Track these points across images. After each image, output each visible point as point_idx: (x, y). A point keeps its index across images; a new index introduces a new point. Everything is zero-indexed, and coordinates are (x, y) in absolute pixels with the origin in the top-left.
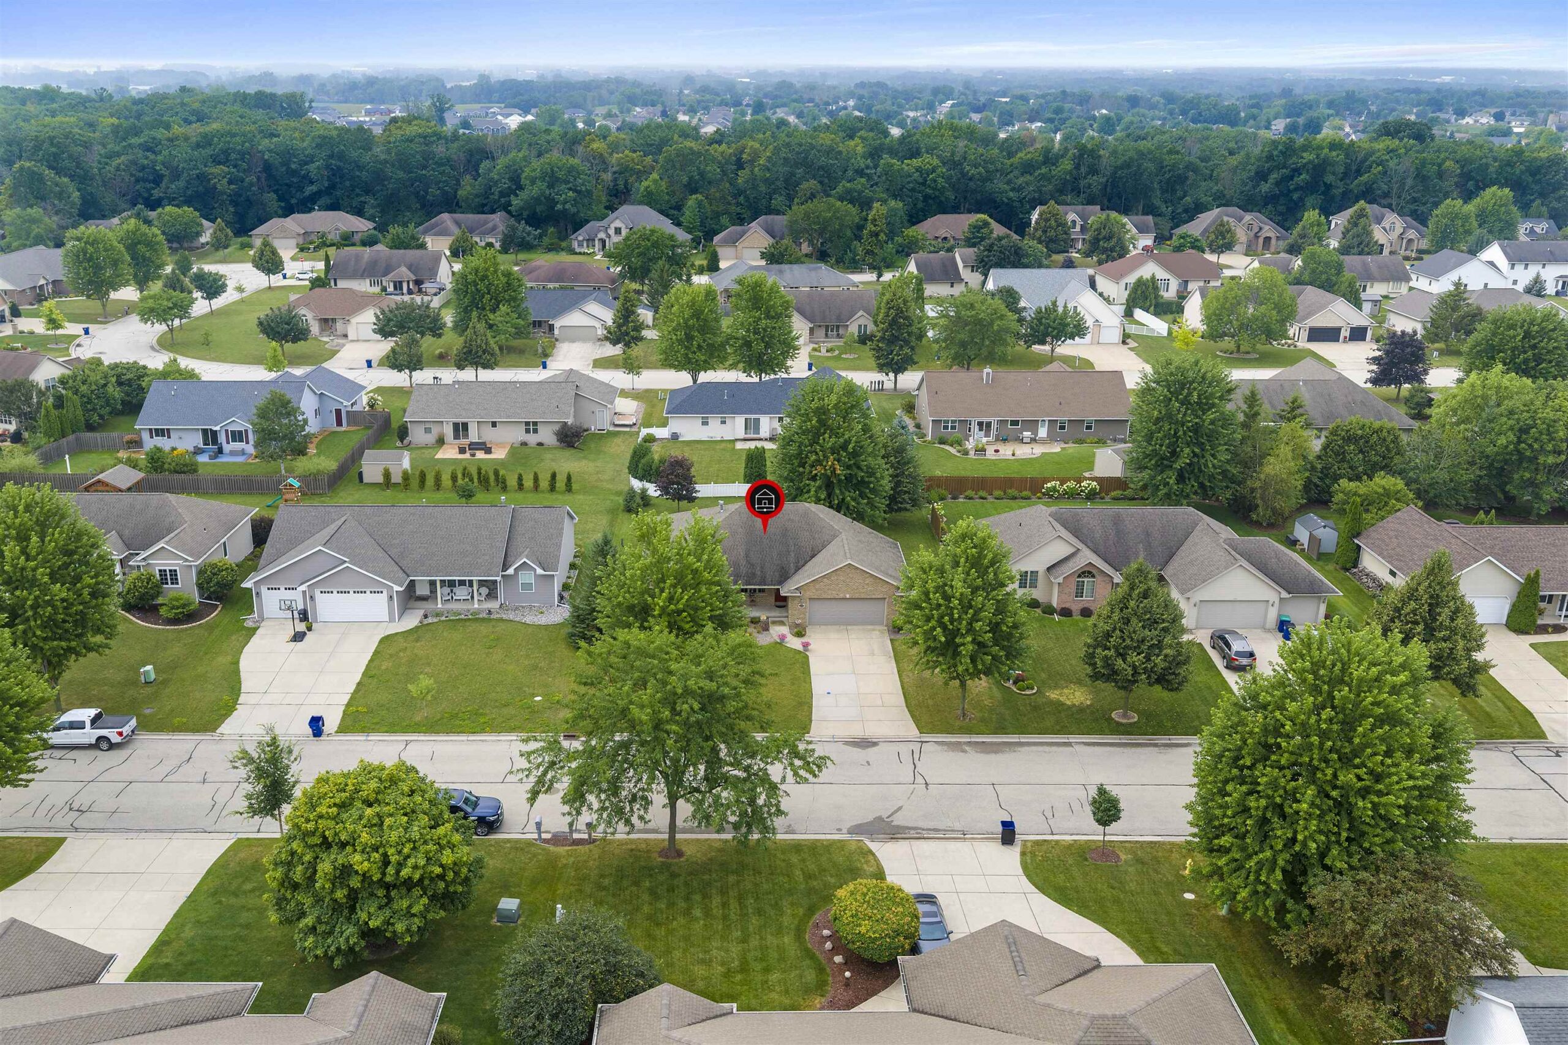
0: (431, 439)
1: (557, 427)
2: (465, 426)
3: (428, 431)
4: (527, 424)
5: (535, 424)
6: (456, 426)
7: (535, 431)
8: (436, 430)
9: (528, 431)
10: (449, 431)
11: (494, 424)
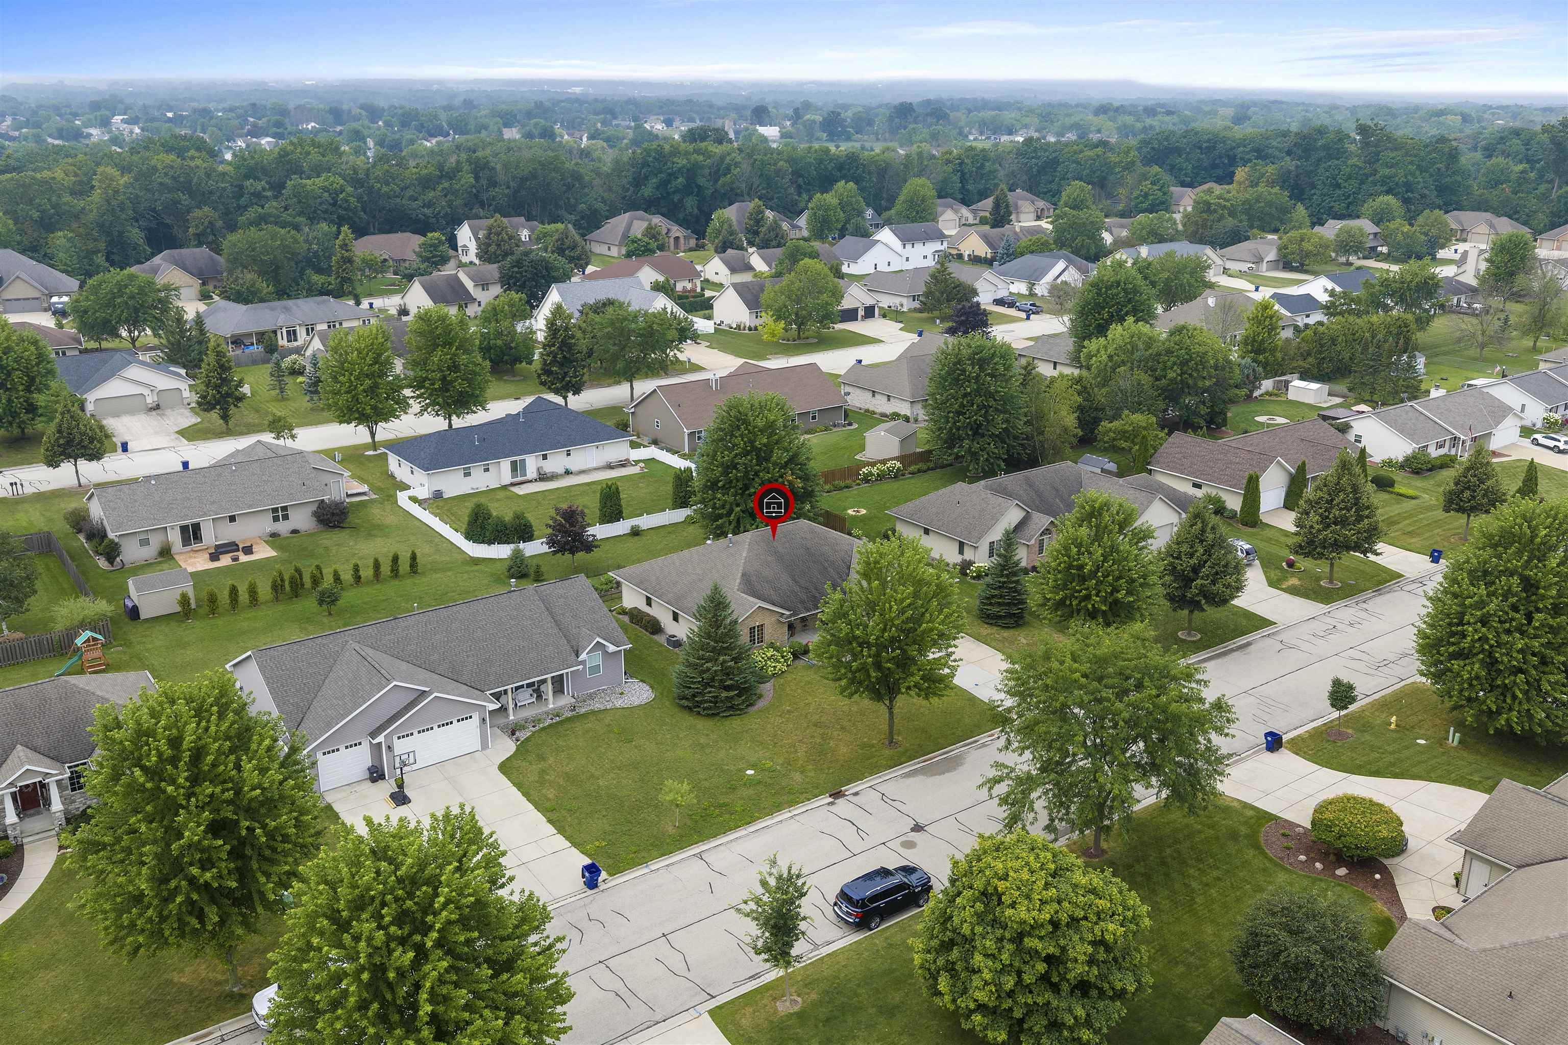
0: (150, 552)
1: (314, 508)
2: (196, 527)
3: (145, 542)
4: (275, 510)
5: (285, 509)
6: (184, 529)
7: (286, 517)
8: (156, 542)
9: (276, 519)
10: (175, 537)
11: (232, 519)
